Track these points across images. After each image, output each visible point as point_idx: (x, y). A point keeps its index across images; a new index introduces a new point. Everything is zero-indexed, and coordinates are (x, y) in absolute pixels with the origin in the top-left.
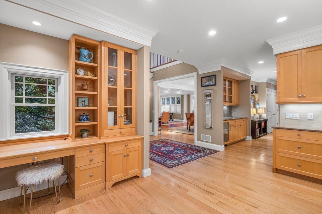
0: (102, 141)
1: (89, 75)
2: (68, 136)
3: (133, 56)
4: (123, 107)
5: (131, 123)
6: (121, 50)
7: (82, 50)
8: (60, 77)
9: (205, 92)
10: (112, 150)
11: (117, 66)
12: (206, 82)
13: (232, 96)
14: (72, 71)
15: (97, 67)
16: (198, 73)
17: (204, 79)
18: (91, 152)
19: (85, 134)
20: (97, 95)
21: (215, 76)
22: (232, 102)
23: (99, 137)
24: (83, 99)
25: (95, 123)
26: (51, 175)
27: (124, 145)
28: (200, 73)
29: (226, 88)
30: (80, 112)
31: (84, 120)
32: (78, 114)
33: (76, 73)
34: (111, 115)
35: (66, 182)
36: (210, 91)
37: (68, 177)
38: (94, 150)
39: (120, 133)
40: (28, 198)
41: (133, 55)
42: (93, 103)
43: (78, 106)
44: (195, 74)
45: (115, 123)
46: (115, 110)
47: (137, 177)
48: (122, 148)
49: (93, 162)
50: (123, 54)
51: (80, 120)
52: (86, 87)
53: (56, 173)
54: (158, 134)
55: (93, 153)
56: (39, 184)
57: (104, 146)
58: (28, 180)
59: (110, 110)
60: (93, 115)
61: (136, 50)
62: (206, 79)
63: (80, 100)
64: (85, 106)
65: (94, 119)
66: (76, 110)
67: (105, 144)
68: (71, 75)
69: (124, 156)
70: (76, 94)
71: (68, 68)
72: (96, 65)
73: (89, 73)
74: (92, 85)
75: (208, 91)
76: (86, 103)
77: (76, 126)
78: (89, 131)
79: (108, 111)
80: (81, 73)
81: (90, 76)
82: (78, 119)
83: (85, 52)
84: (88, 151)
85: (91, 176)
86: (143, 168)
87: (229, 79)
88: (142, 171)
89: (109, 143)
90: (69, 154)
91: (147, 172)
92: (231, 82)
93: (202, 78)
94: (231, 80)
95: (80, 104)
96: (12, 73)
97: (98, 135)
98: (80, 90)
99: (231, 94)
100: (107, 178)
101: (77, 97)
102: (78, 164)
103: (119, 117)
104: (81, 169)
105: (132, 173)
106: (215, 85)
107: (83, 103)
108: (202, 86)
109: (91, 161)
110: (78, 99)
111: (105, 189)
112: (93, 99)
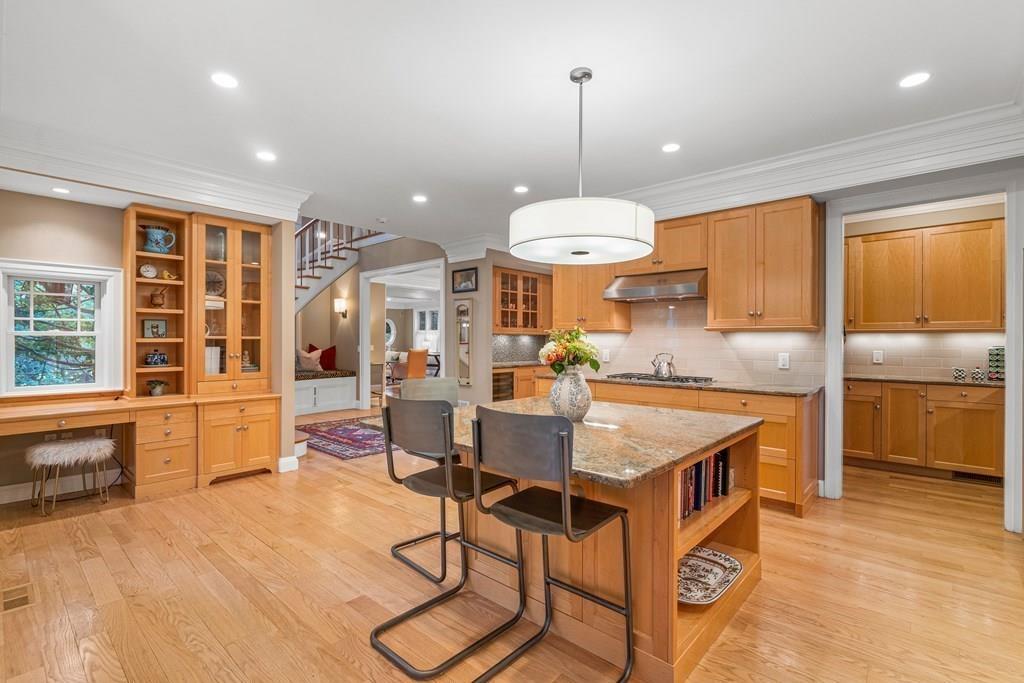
0: (192, 401)
1: (166, 277)
2: (122, 393)
3: (264, 238)
4: (239, 338)
5: (259, 370)
6: (234, 229)
7: (151, 230)
8: (106, 281)
9: (458, 303)
10: (211, 416)
11: (225, 260)
12: (461, 283)
13: (536, 314)
14: (129, 269)
15: (182, 262)
16: (446, 261)
17: (458, 275)
18: (167, 418)
19: (158, 389)
20: (183, 315)
21: (476, 269)
22: (536, 327)
23: (186, 395)
24: (156, 323)
25: (180, 369)
26: (91, 453)
27: (237, 410)
28: (450, 261)
29: (516, 294)
30: (148, 348)
31: (155, 363)
32: (143, 351)
33: (139, 275)
34: (213, 353)
35: (119, 482)
36: (466, 303)
37: (122, 472)
38: (175, 415)
39: (233, 388)
40: (49, 501)
41: (262, 236)
42: (177, 330)
43: (143, 337)
44: (441, 261)
45: (222, 370)
46: (221, 344)
47: (267, 471)
48: (231, 414)
49: (171, 437)
50: (239, 234)
51: (147, 363)
52: (159, 300)
53: (99, 450)
54: (372, 406)
55: (171, 421)
56: (69, 466)
57: (194, 409)
58: (50, 458)
59: (209, 343)
60: (176, 353)
61: (270, 226)
62: (462, 276)
63: (148, 324)
64: (159, 336)
65: (179, 362)
66: (138, 344)
67: (196, 405)
68: (129, 276)
69: (238, 430)
70: (138, 314)
71: (121, 263)
72: (181, 258)
73: (166, 274)
74: (174, 296)
75: (463, 302)
76: (162, 330)
77: (138, 375)
78: (166, 384)
79: (207, 345)
80: (149, 272)
81: (169, 280)
82: (144, 361)
83: (157, 234)
84: (162, 418)
85: (167, 462)
86: (280, 456)
87: (526, 275)
88: (277, 460)
89: (204, 404)
90: (125, 419)
91: (288, 464)
92: (535, 281)
93: (454, 272)
94: (534, 276)
95: (148, 333)
96: (9, 276)
97: (186, 390)
98: (149, 307)
99: (535, 307)
100: (201, 468)
101: (142, 318)
102: (140, 438)
103: (230, 357)
104: (147, 447)
105: (255, 463)
106: (476, 289)
107: (155, 330)
108: (454, 292)
109: (167, 434)
110: (143, 322)
111: (197, 487)
112: (176, 323)
